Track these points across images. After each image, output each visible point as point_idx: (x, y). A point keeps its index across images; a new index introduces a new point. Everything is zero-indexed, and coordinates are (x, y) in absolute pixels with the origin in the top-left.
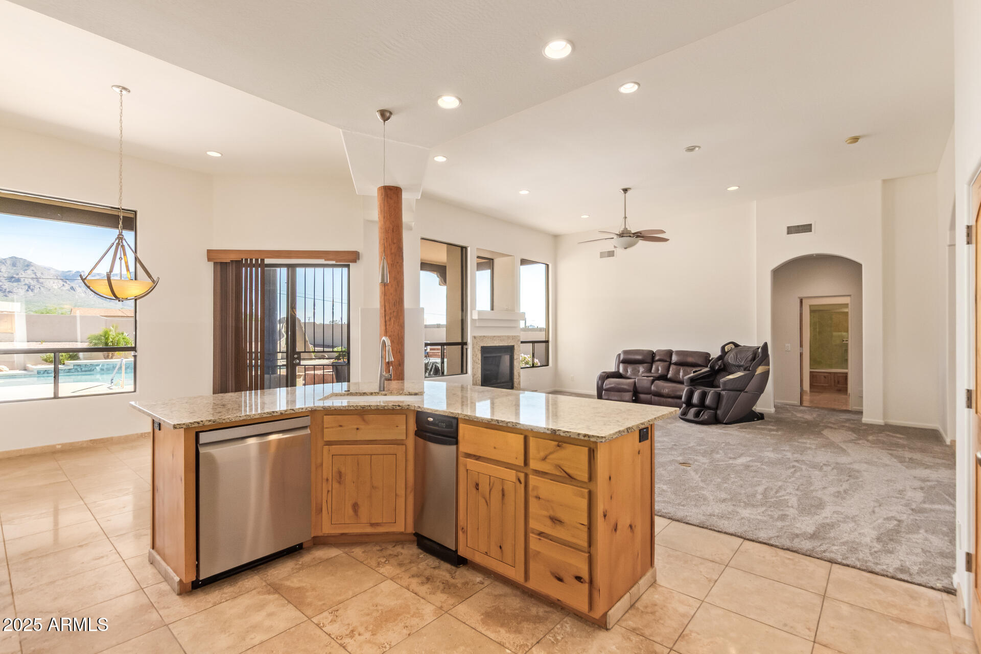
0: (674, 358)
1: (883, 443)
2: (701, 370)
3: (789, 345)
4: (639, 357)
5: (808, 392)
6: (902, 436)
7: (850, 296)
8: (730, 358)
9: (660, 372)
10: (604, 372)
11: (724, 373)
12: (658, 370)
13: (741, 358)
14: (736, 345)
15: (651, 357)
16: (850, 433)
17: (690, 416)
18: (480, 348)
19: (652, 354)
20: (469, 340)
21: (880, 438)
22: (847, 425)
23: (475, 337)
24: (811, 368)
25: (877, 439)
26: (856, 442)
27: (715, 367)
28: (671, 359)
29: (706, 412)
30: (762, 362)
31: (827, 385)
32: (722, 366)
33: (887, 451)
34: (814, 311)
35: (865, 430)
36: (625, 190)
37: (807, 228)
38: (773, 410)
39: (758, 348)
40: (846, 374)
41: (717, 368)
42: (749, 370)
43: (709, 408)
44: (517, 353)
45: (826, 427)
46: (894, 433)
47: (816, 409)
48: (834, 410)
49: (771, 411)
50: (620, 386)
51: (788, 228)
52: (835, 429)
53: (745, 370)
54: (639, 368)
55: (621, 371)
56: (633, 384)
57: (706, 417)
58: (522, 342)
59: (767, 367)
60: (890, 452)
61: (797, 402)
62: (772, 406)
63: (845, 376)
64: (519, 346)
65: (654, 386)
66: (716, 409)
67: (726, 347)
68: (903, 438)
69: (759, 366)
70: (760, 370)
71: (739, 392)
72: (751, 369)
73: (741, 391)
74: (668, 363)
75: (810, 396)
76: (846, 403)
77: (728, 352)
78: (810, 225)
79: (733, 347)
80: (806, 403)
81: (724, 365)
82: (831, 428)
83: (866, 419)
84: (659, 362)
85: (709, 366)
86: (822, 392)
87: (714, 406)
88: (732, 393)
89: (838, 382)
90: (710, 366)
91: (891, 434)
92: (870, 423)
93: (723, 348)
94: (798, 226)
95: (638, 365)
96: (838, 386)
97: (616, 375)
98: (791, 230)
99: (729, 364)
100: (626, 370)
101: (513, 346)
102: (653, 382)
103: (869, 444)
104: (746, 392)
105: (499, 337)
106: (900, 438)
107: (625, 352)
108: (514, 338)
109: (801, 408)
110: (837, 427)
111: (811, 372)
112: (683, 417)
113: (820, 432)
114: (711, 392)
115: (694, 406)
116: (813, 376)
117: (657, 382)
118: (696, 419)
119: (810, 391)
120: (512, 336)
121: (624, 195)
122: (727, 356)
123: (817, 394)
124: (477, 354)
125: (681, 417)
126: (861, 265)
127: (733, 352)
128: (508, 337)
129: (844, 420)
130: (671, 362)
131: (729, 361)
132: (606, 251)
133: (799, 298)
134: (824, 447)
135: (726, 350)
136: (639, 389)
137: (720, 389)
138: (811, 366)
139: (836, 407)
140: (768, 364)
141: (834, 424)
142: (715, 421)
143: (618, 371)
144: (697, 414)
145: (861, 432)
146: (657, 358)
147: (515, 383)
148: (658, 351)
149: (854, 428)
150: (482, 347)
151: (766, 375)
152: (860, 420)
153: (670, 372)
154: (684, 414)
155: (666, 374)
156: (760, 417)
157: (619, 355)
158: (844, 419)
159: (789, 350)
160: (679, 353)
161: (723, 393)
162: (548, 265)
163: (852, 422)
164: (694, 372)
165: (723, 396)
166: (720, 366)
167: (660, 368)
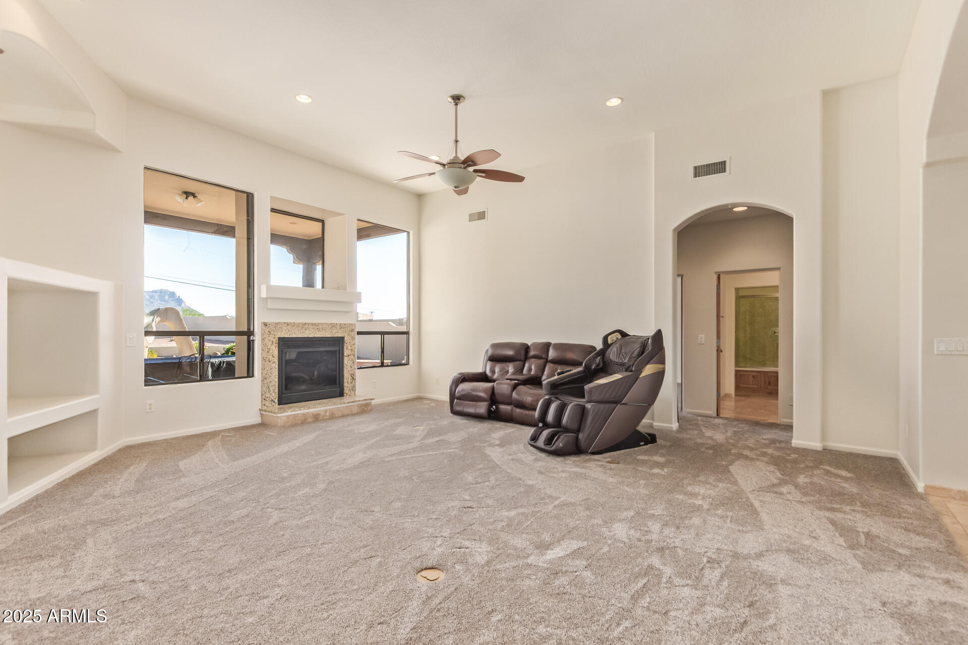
0: (552, 354)
1: (821, 491)
2: (570, 371)
3: (703, 336)
4: (510, 353)
5: (733, 396)
6: (849, 475)
7: (778, 269)
8: (612, 355)
9: (532, 373)
10: (460, 374)
11: (602, 374)
12: (530, 370)
13: (625, 353)
14: (624, 334)
15: (523, 353)
16: (772, 468)
17: (541, 442)
18: (276, 340)
19: (527, 348)
20: (257, 328)
21: (815, 479)
22: (770, 451)
23: (265, 324)
24: (736, 367)
25: (812, 483)
26: (778, 490)
27: (592, 366)
28: (548, 356)
29: (562, 436)
30: (651, 359)
31: (756, 387)
32: (601, 365)
33: (827, 514)
34: (741, 296)
35: (795, 461)
36: (457, 99)
37: (719, 167)
38: (675, 426)
39: (649, 339)
40: (777, 373)
41: (593, 367)
42: (631, 371)
43: (567, 430)
44: (349, 348)
45: (740, 456)
46: (837, 467)
47: (735, 423)
48: (757, 423)
49: (671, 427)
50: (474, 393)
51: (695, 168)
52: (752, 459)
53: (626, 371)
54: (508, 367)
55: (488, 373)
56: (491, 390)
57: (561, 445)
58: (359, 333)
59: (661, 366)
60: (831, 515)
61: (713, 412)
62: (675, 418)
63: (776, 375)
64: (354, 339)
65: (516, 393)
66: (578, 431)
67: (609, 338)
68: (850, 478)
69: (647, 363)
70: (649, 370)
71: (613, 405)
72: (633, 369)
73: (617, 402)
74: (545, 360)
75: (736, 401)
76: (775, 413)
77: (612, 344)
78: (724, 163)
79: (619, 337)
80: (724, 413)
81: (604, 363)
82: (747, 458)
83: (797, 441)
84: (533, 360)
85: (583, 365)
86: (750, 396)
87: (575, 426)
88: (602, 406)
89: (769, 383)
90: (585, 364)
91: (832, 470)
92: (802, 447)
93: (605, 339)
94: (708, 165)
95: (508, 364)
96: (770, 387)
97: (482, 377)
98: (699, 171)
99: (611, 361)
100: (493, 372)
101: (343, 338)
102: (515, 387)
103: (798, 495)
104: (625, 404)
105: (313, 324)
106: (846, 479)
107: (495, 346)
108: (342, 326)
109: (717, 421)
110: (755, 457)
111: (736, 371)
112: (532, 443)
113: (727, 466)
114: (573, 403)
115: (546, 425)
116: (739, 375)
117: (521, 388)
118: (547, 448)
119: (736, 395)
120: (341, 324)
121: (454, 107)
122: (609, 350)
123: (743, 398)
124: (269, 349)
125: (530, 442)
126: (793, 218)
127: (617, 345)
128: (333, 326)
129: (767, 442)
130: (547, 359)
131: (611, 357)
132: (475, 212)
133: (715, 273)
134: (723, 505)
135: (610, 341)
136: (499, 398)
137: (584, 400)
138: (737, 364)
139: (760, 418)
140: (662, 362)
141: (752, 449)
142: (576, 450)
143: (485, 372)
144: (549, 441)
145: (789, 465)
146: (532, 353)
147: (345, 389)
148: (534, 344)
149: (779, 457)
150: (279, 338)
151: (659, 376)
152: (788, 442)
153: (545, 373)
154: (534, 438)
155: (540, 375)
156: (651, 439)
157: (487, 350)
158: (768, 439)
159: (703, 342)
160: (560, 347)
161: (589, 406)
162: (408, 233)
163: (778, 445)
164: (559, 374)
165: (588, 411)
166: (598, 365)
167: (533, 367)
